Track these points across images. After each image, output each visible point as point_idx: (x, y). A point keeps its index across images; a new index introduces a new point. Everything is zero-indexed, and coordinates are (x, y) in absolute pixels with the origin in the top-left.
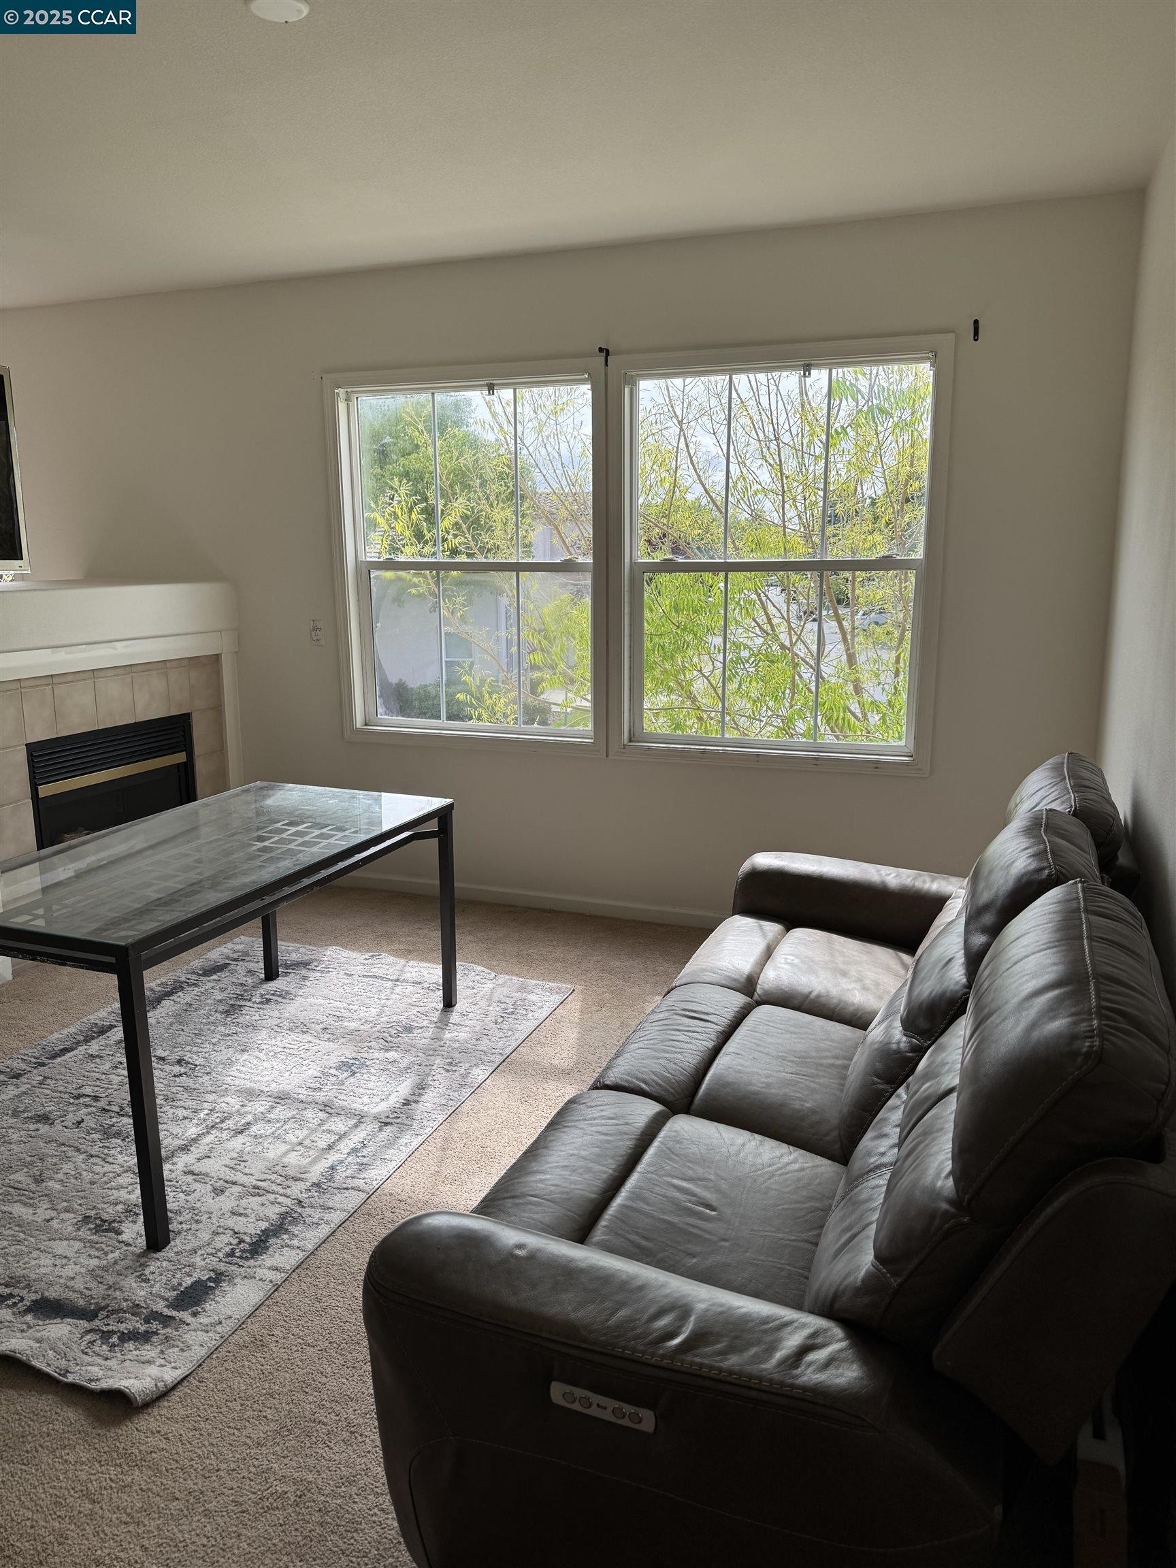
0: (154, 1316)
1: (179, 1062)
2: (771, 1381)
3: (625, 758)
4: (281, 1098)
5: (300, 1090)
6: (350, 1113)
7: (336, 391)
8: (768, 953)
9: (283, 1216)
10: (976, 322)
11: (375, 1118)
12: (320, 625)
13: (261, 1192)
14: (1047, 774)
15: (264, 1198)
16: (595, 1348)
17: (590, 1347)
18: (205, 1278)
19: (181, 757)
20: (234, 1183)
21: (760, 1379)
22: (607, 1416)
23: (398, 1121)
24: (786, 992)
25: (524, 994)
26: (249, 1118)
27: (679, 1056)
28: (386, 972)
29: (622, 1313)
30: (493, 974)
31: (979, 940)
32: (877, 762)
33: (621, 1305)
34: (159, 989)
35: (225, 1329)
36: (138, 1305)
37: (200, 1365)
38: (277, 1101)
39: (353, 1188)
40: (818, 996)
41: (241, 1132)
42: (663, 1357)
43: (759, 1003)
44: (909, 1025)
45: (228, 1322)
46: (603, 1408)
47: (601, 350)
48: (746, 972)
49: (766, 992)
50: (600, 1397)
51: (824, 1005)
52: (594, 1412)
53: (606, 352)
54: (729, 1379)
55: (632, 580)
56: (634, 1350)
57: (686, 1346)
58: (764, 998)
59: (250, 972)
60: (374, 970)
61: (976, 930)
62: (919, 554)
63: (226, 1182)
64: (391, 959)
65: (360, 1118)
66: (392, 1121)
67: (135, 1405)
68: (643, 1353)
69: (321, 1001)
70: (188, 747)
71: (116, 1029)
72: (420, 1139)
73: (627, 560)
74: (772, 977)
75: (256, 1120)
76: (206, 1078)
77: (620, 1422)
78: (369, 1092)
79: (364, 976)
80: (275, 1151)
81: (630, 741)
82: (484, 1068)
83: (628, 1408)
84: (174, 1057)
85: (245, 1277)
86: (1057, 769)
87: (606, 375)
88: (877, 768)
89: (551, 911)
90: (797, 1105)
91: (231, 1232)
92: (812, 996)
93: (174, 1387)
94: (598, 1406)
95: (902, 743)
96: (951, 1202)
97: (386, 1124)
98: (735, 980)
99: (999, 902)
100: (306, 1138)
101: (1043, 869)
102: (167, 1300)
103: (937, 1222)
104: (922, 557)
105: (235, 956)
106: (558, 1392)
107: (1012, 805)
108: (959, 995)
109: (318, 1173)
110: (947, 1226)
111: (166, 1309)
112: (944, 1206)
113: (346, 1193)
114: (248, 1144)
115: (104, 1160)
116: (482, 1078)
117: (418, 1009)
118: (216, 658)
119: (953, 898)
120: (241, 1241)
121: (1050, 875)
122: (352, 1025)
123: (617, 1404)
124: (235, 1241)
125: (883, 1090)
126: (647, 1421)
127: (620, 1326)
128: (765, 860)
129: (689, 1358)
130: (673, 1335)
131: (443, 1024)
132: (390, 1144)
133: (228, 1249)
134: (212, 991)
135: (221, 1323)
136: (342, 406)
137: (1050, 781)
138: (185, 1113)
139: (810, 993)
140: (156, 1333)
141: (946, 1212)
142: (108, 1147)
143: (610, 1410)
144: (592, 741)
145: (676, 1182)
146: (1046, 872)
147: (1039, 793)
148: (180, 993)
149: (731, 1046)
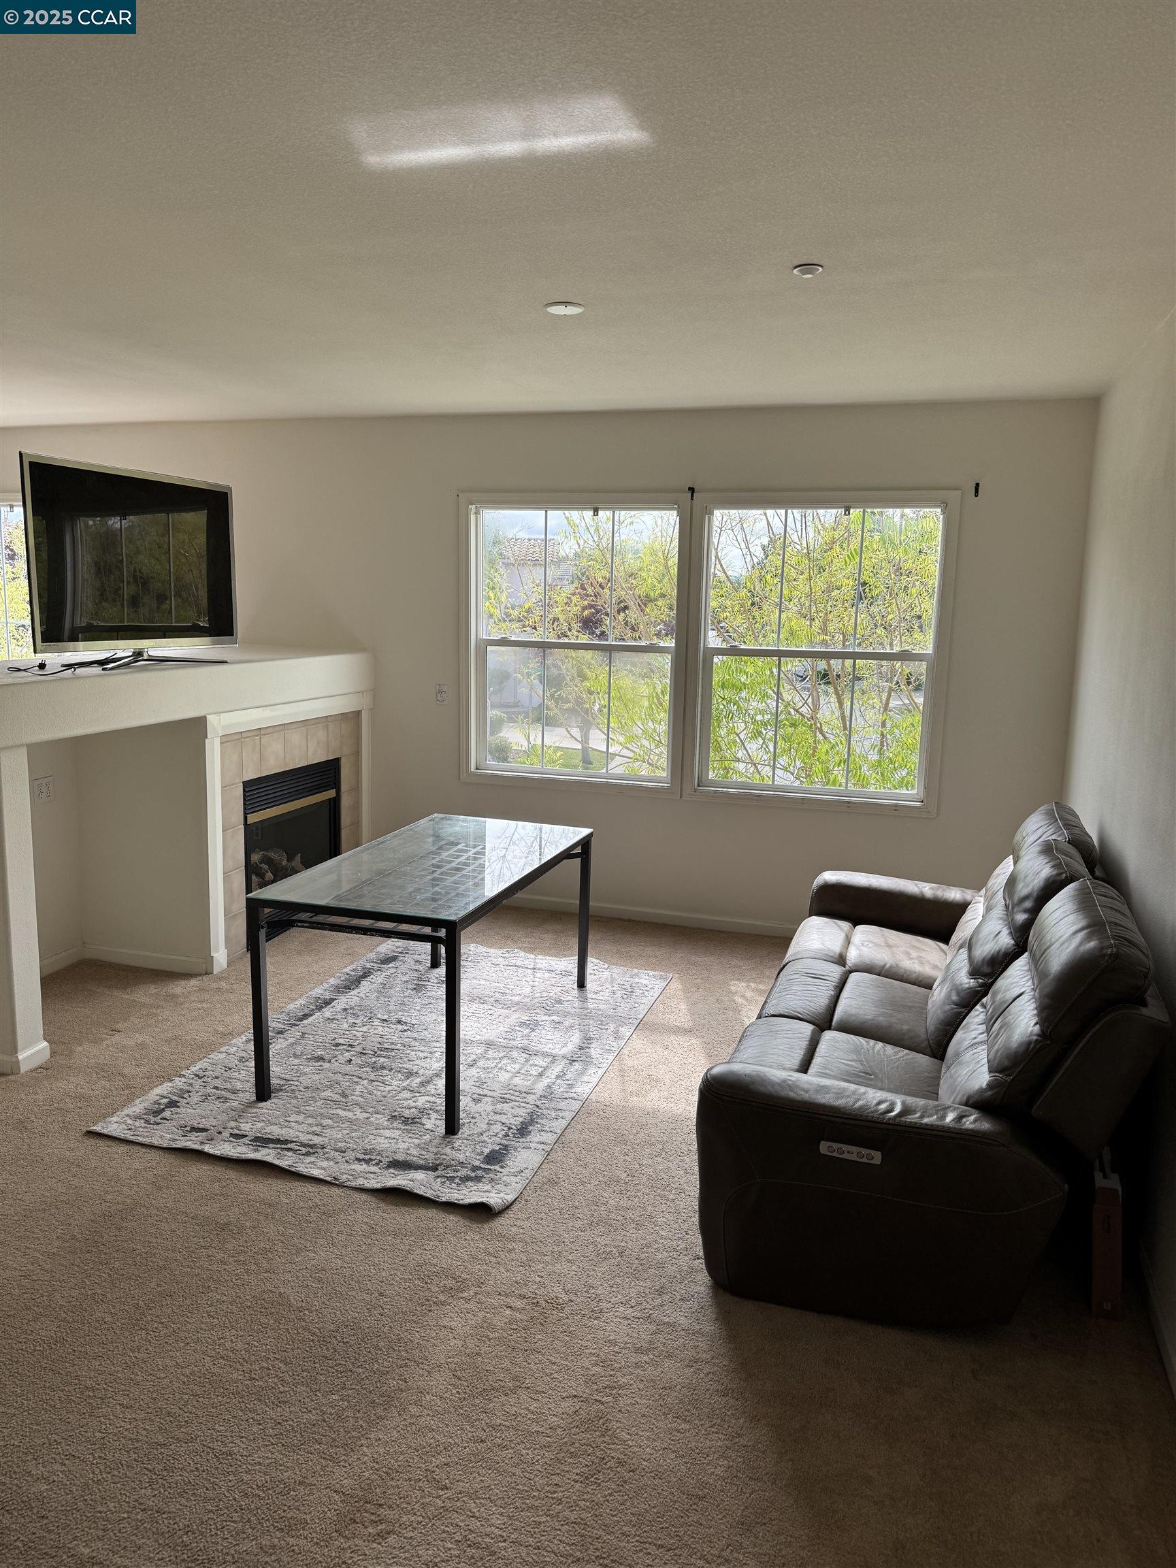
0: (475, 1168)
1: (399, 1022)
2: (949, 1128)
3: (695, 799)
4: (490, 1044)
5: (500, 1040)
6: (545, 1055)
7: (470, 507)
8: (848, 941)
9: (531, 1114)
10: (978, 485)
11: (564, 1057)
12: (445, 688)
13: (508, 1101)
14: (1043, 817)
15: (510, 1104)
16: (851, 1117)
17: (849, 1117)
18: (497, 1148)
19: (331, 794)
20: (486, 1096)
21: (944, 1127)
22: (854, 1158)
23: (581, 1059)
24: (868, 964)
25: (636, 979)
26: (474, 1057)
27: (815, 999)
28: (523, 963)
29: (860, 1103)
30: (606, 966)
31: (1021, 917)
32: (896, 806)
33: (858, 1100)
34: (353, 973)
35: (527, 1174)
36: (462, 1163)
37: (521, 1193)
38: (488, 1046)
39: (570, 1098)
40: (891, 967)
41: (472, 1066)
42: (890, 1119)
43: (851, 972)
44: (974, 973)
45: (527, 1171)
46: (851, 1153)
47: (690, 489)
48: (838, 952)
49: (855, 965)
50: (849, 1146)
51: (896, 973)
52: (845, 1156)
53: (692, 490)
54: (926, 1127)
55: (704, 660)
56: (873, 1117)
57: (901, 1114)
58: (854, 968)
59: (417, 961)
60: (512, 961)
61: (1020, 912)
62: (930, 650)
63: (480, 1095)
64: (522, 954)
65: (554, 1058)
66: (578, 1059)
67: (494, 1211)
68: (879, 1118)
69: (482, 982)
70: (336, 784)
71: (337, 1001)
72: (603, 1070)
73: (702, 645)
74: (853, 956)
75: (479, 1058)
76: (426, 1033)
77: (862, 1160)
78: (551, 1041)
79: (507, 966)
80: (504, 1077)
81: (698, 786)
82: (627, 1027)
83: (864, 1151)
84: (393, 1019)
85: (524, 1148)
86: (1050, 814)
87: (692, 506)
88: (896, 810)
89: (629, 921)
90: (899, 1027)
91: (501, 1124)
92: (888, 966)
93: (512, 1204)
94: (848, 1152)
95: (915, 792)
96: (1039, 1035)
97: (574, 1061)
98: (831, 957)
99: (1035, 895)
100: (520, 1069)
101: (1062, 873)
102: (479, 1160)
103: (1032, 1046)
104: (931, 652)
105: (400, 950)
106: (824, 1147)
107: (1018, 837)
108: (1011, 950)
109: (541, 1089)
110: (1038, 1047)
111: (481, 1165)
112: (1035, 1038)
113: (567, 1101)
114: (481, 1073)
115: (383, 1083)
116: (628, 1034)
117: (561, 988)
118: (358, 714)
119: (974, 903)
120: (510, 1128)
121: (1066, 877)
122: (516, 999)
123: (859, 1149)
124: (506, 1129)
125: (961, 1012)
126: (877, 1157)
127: (861, 1107)
128: (830, 877)
129: (903, 1119)
130: (891, 1111)
131: (584, 999)
132: (583, 1072)
133: (503, 1132)
134: (396, 974)
135: (522, 1171)
136: (473, 518)
137: (1047, 822)
138: (426, 1054)
139: (885, 965)
140: (483, 1177)
141: (1036, 1040)
142: (382, 1076)
143: (855, 1154)
144: (669, 785)
145: (843, 1061)
146: (1064, 875)
147: (1041, 830)
148: (372, 976)
149: (844, 994)
